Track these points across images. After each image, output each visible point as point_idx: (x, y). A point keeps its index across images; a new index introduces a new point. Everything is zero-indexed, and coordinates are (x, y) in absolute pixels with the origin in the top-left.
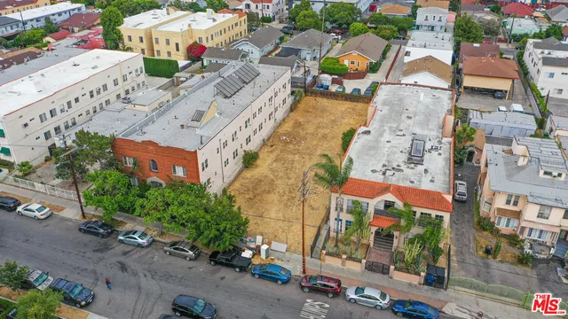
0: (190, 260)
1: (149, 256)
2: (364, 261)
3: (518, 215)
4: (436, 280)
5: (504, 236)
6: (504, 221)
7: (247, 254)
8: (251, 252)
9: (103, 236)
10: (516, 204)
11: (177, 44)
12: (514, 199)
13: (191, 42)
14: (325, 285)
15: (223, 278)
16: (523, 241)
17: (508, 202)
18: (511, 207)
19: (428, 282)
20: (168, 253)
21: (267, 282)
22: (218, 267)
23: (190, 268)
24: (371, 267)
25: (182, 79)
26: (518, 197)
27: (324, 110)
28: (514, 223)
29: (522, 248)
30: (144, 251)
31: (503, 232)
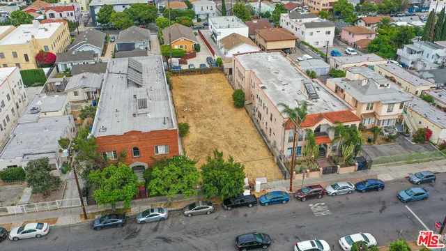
0: (211, 213)
1: (176, 223)
2: (321, 169)
3: (374, 114)
4: (364, 166)
5: (368, 130)
6: (367, 121)
7: (247, 193)
8: (249, 191)
9: (122, 225)
10: (371, 108)
11: (26, 56)
12: (370, 106)
13: (38, 52)
14: (316, 192)
15: (246, 215)
16: (381, 129)
17: (368, 109)
18: (370, 111)
19: (360, 168)
20: (190, 215)
21: (275, 205)
22: (234, 210)
23: (216, 219)
24: (325, 172)
25: (57, 84)
26: (373, 104)
27: (193, 84)
28: (373, 120)
29: (382, 134)
30: (169, 222)
31: (368, 128)
